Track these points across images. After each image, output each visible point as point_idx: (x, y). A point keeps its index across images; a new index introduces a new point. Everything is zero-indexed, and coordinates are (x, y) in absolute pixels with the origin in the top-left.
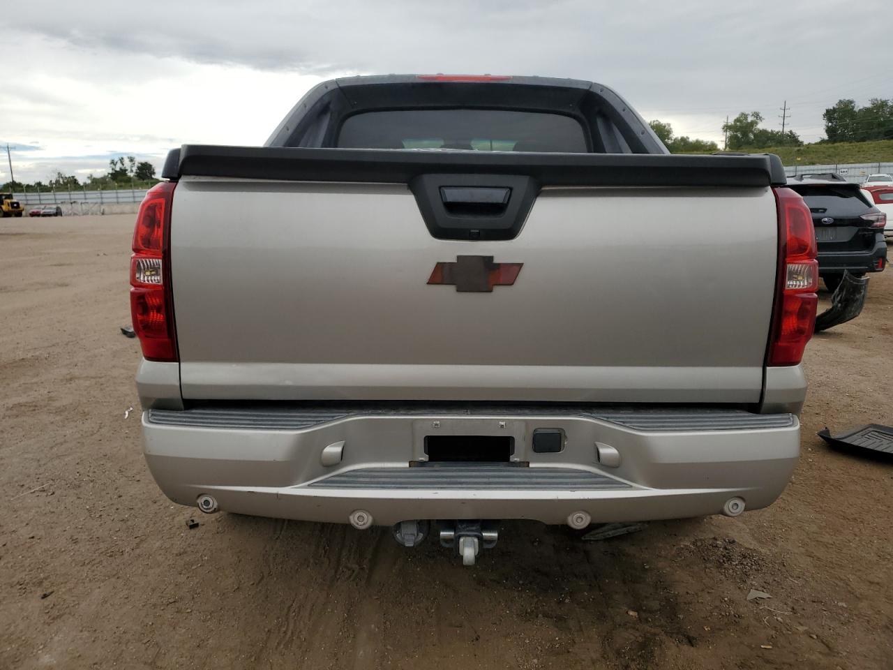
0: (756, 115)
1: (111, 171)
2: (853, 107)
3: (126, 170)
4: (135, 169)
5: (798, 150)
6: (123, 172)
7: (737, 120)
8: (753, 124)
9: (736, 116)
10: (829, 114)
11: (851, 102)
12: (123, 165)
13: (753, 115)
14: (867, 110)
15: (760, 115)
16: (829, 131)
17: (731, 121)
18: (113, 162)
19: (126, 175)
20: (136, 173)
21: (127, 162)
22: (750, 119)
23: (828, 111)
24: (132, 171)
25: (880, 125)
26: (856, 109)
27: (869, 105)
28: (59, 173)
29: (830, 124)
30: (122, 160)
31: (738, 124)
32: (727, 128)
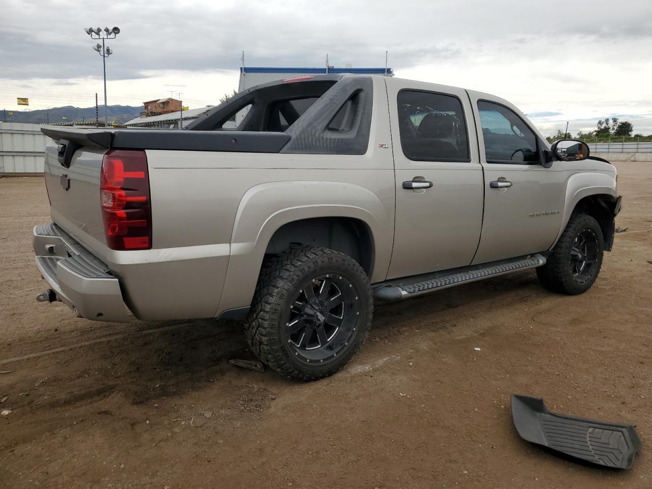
1: (597, 129)
3: (609, 128)
4: (616, 128)
6: (606, 130)
12: (607, 124)
18: (600, 123)
19: (608, 131)
20: (617, 130)
21: (611, 122)
24: (613, 129)
28: (559, 131)
30: (607, 120)
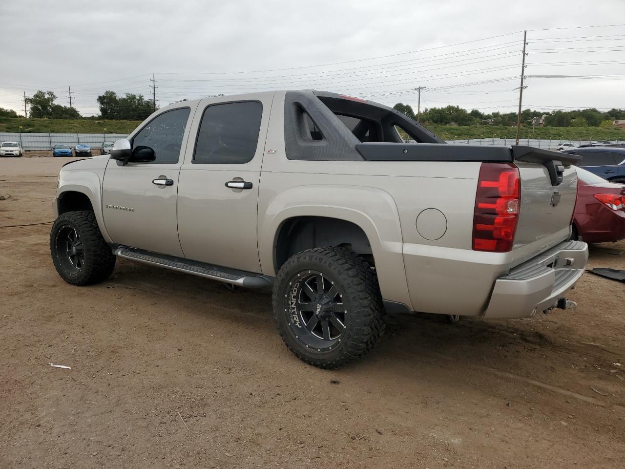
0: (51, 94)
2: (115, 97)
5: (99, 123)
7: (36, 96)
8: (49, 100)
9: (35, 93)
10: (101, 99)
11: (114, 93)
13: (48, 94)
14: (124, 100)
15: (54, 94)
16: (102, 110)
17: (31, 96)
22: (47, 96)
23: (100, 97)
25: (133, 110)
26: (117, 98)
27: (125, 97)
29: (102, 106)
31: (38, 99)
32: (27, 100)
